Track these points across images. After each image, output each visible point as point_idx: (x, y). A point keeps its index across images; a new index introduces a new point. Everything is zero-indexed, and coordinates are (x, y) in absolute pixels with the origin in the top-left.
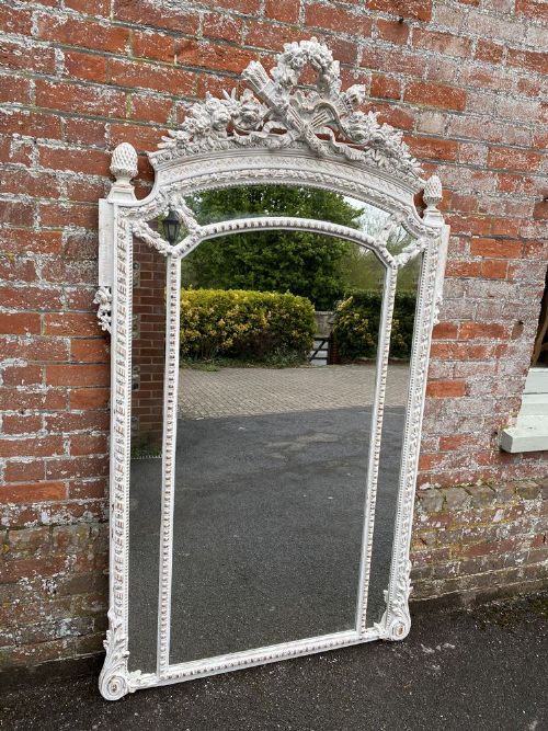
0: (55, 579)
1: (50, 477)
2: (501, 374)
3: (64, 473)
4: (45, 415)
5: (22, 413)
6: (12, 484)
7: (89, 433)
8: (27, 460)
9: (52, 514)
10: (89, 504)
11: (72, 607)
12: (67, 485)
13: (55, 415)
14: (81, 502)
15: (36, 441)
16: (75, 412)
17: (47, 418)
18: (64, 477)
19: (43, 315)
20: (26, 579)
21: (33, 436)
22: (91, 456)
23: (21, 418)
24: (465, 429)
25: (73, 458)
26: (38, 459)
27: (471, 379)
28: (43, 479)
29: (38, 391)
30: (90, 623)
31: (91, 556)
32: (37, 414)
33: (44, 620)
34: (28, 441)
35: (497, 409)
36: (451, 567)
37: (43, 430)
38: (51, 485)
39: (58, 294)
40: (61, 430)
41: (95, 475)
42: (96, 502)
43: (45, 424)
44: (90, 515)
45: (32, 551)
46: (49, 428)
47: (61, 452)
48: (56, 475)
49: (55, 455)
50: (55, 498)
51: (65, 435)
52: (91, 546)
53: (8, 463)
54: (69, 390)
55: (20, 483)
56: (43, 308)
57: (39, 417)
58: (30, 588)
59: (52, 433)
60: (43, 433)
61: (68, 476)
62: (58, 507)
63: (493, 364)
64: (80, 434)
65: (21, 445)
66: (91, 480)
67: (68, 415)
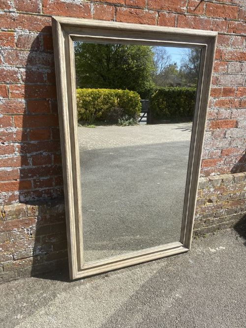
0: (31, 228)
1: (22, 178)
3: (30, 175)
5: (3, 143)
7: (41, 153)
8: (9, 169)
9: (25, 196)
10: (45, 190)
11: (41, 241)
12: (32, 181)
13: (22, 144)
14: (41, 189)
15: (12, 159)
16: (32, 142)
17: (18, 146)
18: (30, 177)
19: (8, 86)
20: (16, 229)
21: (11, 156)
22: (44, 166)
23: (3, 146)
25: (34, 167)
26: (15, 168)
28: (19, 179)
29: (10, 131)
30: (50, 248)
31: (48, 216)
32: (12, 144)
33: (28, 248)
34: (9, 159)
36: (222, 212)
37: (16, 153)
38: (23, 182)
39: (16, 73)
40: (26, 153)
41: (47, 175)
42: (48, 190)
43: (17, 149)
44: (46, 196)
45: (17, 216)
46: (19, 152)
47: (28, 164)
48: (25, 177)
49: (24, 167)
50: (26, 188)
51: (28, 155)
52: (48, 212)
54: (28, 130)
55: (7, 182)
56: (8, 82)
57: (13, 146)
58: (18, 233)
59: (22, 154)
61: (32, 177)
62: (29, 193)
64: (36, 155)
65: (4, 162)
66: (45, 178)
67: (29, 144)
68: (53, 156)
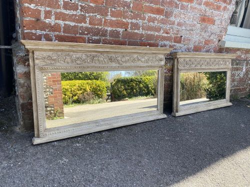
1: (80, 34)
2: (224, 18)
4: (80, 4)
6: (66, 35)
7: (96, 16)
8: (72, 24)
12: (87, 38)
13: (84, 5)
15: (76, 15)
16: (91, 4)
17: (81, 5)
21: (75, 13)
22: (96, 27)
24: (212, 38)
25: (90, 26)
26: (77, 24)
27: (216, 18)
28: (78, 34)
32: (77, 2)
34: (73, 15)
35: (221, 32)
37: (79, 11)
38: (80, 37)
40: (86, 12)
41: (97, 36)
43: (80, 8)
46: (81, 10)
47: (85, 23)
48: (83, 33)
49: (83, 24)
51: (87, 15)
53: (65, 24)
55: (69, 35)
57: (77, 4)
59: (82, 13)
60: (79, 12)
61: (87, 34)
63: (222, 13)
64: (93, 16)
65: (70, 17)
66: (96, 38)
67: (89, 5)
68: (103, 19)
